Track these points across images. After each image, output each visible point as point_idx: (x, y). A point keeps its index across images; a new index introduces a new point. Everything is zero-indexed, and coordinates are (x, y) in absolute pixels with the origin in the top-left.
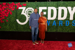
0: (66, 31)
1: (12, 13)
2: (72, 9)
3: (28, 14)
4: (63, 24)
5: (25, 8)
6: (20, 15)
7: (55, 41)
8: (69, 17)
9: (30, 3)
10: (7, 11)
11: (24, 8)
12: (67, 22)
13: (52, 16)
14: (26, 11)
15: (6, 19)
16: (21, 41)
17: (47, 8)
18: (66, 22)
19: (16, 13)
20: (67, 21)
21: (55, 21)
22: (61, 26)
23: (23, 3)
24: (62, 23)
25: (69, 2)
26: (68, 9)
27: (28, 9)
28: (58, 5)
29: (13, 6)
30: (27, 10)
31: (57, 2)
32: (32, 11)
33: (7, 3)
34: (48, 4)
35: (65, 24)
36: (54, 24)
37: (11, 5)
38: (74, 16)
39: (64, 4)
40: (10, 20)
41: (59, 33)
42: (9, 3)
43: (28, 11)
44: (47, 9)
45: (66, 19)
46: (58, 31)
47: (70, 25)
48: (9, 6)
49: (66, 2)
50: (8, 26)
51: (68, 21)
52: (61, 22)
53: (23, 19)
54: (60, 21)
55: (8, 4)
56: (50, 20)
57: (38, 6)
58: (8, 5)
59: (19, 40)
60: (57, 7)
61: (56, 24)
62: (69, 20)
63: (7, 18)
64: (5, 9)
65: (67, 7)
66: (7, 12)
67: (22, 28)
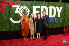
0: (55, 26)
2: (59, 9)
6: (14, 14)
8: (57, 15)
12: (56, 19)
17: (40, 7)
22: (52, 23)
24: (52, 20)
25: (57, 3)
26: (56, 8)
31: (48, 2)
32: (26, 10)
35: (55, 21)
39: (53, 4)
40: (2, 19)
41: (50, 28)
44: (40, 8)
45: (55, 17)
47: (58, 21)
49: (55, 2)
53: (17, 17)
57: (32, 5)
60: (48, 6)
62: (57, 17)
67: (16, 26)
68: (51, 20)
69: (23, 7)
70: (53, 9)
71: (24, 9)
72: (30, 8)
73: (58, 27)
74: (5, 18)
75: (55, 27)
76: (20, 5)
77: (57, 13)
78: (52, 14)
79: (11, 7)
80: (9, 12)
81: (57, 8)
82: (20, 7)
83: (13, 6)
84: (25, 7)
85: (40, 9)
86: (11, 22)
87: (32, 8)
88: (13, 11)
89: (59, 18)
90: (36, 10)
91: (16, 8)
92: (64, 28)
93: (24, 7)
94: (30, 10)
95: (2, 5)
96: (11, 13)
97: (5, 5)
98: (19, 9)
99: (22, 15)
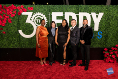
1: (11, 21)
3: (36, 22)
5: (32, 13)
6: (24, 24)
8: (94, 27)
9: (38, 6)
10: (4, 17)
11: (30, 14)
14: (33, 17)
15: (2, 29)
16: (26, 62)
17: (64, 13)
19: (18, 21)
23: (29, 6)
25: (93, 6)
26: (91, 16)
27: (36, 15)
28: (78, 10)
29: (13, 11)
30: (34, 16)
31: (76, 6)
32: (42, 18)
33: (3, 5)
34: (65, 8)
37: (10, 8)
39: (86, 9)
40: (9, 31)
42: (7, 5)
43: (36, 18)
44: (64, 15)
48: (7, 10)
50: (5, 40)
53: (28, 29)
55: (5, 6)
57: (51, 11)
58: (5, 9)
59: (23, 61)
60: (77, 12)
63: (4, 29)
65: (90, 14)
66: (3, 20)
67: (27, 42)
70: (85, 18)
72: (47, 16)
73: (95, 47)
74: (12, 30)
76: (33, 11)
79: (20, 14)
82: (33, 14)
85: (63, 18)
86: (20, 35)
87: (51, 16)
88: (23, 20)
89: (97, 32)
90: (57, 19)
91: (27, 16)
92: (106, 49)
94: (48, 19)
95: (9, 12)
96: (21, 23)
99: (36, 26)
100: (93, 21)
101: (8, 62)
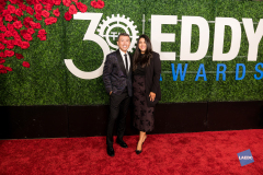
1: (45, 35)
2: (255, 27)
3: (111, 39)
4: (227, 75)
6: (80, 44)
7: (202, 131)
8: (246, 52)
10: (27, 24)
12: (241, 68)
13: (194, 47)
14: (103, 27)
17: (180, 18)
18: (238, 68)
20: (238, 65)
21: (202, 66)
22: (221, 83)
24: (223, 72)
25: (247, 3)
26: (242, 26)
27: (110, 20)
28: (213, 10)
29: (50, 9)
30: (106, 23)
31: (209, 1)
32: (126, 29)
35: (234, 74)
36: (201, 74)
38: (259, 50)
40: (39, 61)
41: (215, 103)
43: (110, 28)
44: (180, 23)
45: (236, 60)
46: (213, 98)
47: (247, 77)
48: (35, 7)
49: (238, 1)
50: (28, 85)
51: (243, 65)
52: (222, 68)
54: (219, 66)
56: (187, 62)
57: (148, 12)
58: (29, 2)
60: (211, 17)
61: (207, 74)
62: (245, 60)
63: (26, 55)
64: (15, 19)
66: (24, 32)
67: (87, 90)
68: (218, 72)
69: (113, 19)
70: (228, 29)
71: (118, 25)
72: (138, 23)
73: (247, 98)
74: (48, 59)
75: (236, 99)
76: (103, 11)
77: (245, 42)
78: (226, 49)
79: (69, 17)
80: (64, 37)
81: (248, 22)
82: (104, 18)
83: (78, 16)
84: (123, 19)
85: (176, 29)
86: (67, 73)
87: (148, 24)
88: (77, 34)
89: (253, 63)
90: (163, 31)
91: (88, 22)
93: (119, 18)
94: (141, 31)
95: (40, 12)
96: (71, 40)
97: (49, 13)
98: (99, 27)
99: (111, 48)
100: (246, 39)
101: (35, 140)
